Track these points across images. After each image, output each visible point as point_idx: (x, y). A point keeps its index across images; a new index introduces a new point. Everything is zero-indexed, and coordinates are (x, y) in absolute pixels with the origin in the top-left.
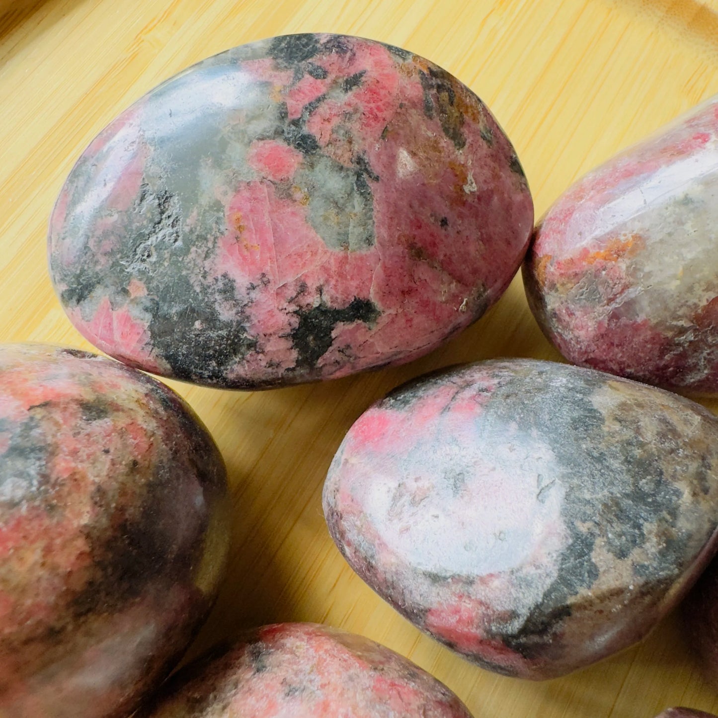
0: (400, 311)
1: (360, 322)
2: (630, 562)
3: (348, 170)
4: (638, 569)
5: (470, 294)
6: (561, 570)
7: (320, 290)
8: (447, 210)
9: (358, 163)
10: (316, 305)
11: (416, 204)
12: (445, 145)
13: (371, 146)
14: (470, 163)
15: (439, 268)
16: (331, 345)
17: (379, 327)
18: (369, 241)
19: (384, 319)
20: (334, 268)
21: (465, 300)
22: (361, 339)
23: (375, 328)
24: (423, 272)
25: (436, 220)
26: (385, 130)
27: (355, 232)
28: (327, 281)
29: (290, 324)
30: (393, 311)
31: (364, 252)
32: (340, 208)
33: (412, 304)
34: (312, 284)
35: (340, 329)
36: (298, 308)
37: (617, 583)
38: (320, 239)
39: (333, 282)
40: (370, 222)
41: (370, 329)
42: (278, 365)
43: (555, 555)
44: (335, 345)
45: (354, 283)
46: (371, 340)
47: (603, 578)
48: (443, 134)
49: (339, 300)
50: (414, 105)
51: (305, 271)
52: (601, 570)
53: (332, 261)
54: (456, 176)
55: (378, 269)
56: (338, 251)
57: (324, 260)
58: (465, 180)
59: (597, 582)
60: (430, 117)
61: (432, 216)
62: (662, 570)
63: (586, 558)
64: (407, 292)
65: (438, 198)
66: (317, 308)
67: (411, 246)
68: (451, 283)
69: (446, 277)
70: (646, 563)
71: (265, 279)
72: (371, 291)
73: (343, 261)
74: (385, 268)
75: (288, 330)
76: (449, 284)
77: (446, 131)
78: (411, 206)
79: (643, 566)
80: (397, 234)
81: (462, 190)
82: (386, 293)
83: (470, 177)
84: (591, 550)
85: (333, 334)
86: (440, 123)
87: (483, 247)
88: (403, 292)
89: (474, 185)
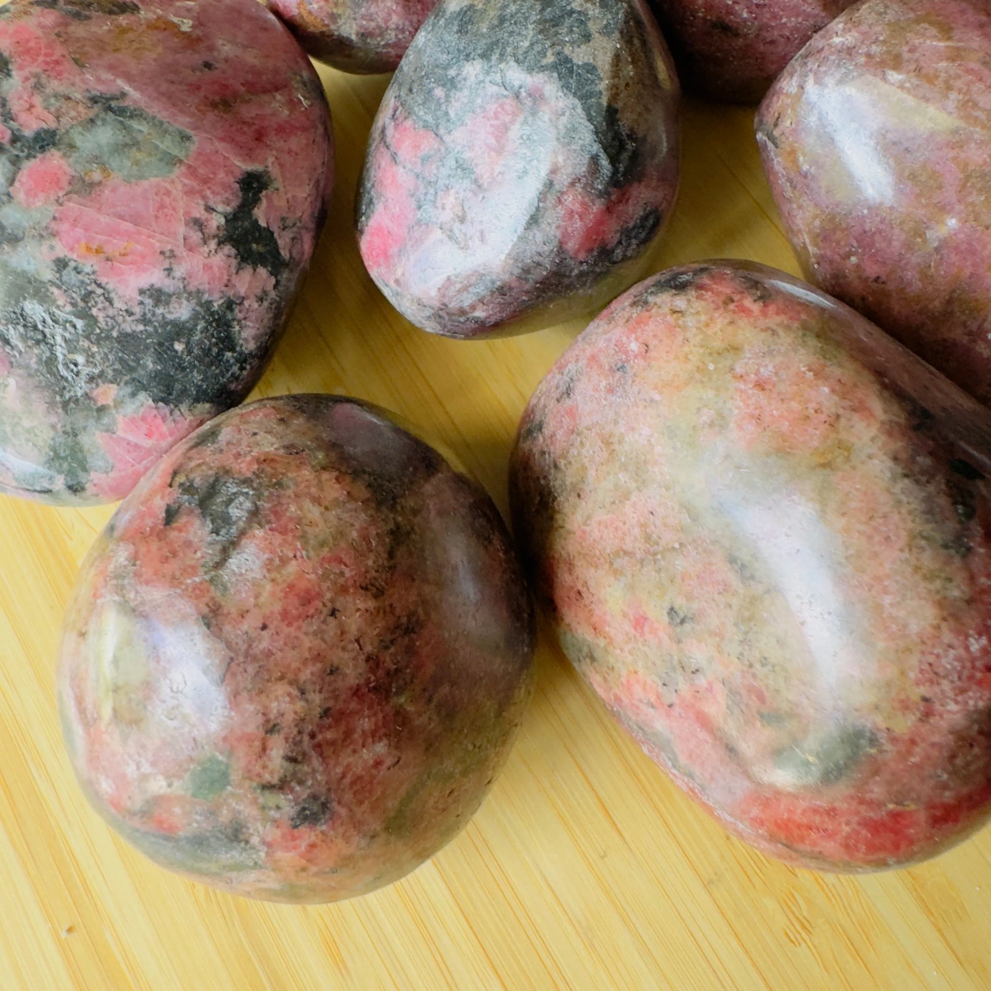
0: (274, 152)
1: (264, 193)
2: (597, 35)
3: (97, 116)
4: (606, 31)
5: (297, 89)
6: (575, 94)
7: (209, 209)
8: (196, 56)
9: (96, 102)
10: (223, 221)
11: (171, 77)
12: (126, 21)
13: (84, 81)
14: (160, 12)
15: (252, 97)
16: (272, 233)
17: (280, 179)
18: (185, 138)
19: (274, 171)
20: (194, 184)
21: (299, 96)
22: (283, 203)
23: (278, 184)
24: (248, 112)
25: (201, 71)
26: (76, 61)
27: (167, 144)
28: (204, 198)
29: (229, 256)
30: (271, 160)
31: (193, 148)
32: (136, 144)
33: (272, 138)
34: (199, 212)
35: (261, 214)
36: (216, 240)
37: (609, 54)
38: (156, 180)
39: (208, 193)
40: (165, 125)
41: (277, 189)
42: (265, 293)
43: (560, 94)
44: (275, 228)
45: (221, 175)
46: (289, 195)
47: (599, 64)
48: (114, 17)
49: (231, 197)
50: (66, 25)
51: (182, 212)
52: (591, 61)
53: (186, 181)
54: (165, 29)
55: (220, 145)
56: (178, 171)
57: (180, 187)
58: (176, 26)
59: (600, 71)
60: (88, 18)
61: (193, 71)
62: (617, 14)
63: (575, 68)
64: (260, 137)
65: (179, 56)
66: (227, 221)
67: (214, 105)
68: (274, 97)
69: (266, 98)
70: (605, 22)
71: (168, 254)
72: (238, 164)
73: (192, 171)
74: (222, 139)
75: (234, 262)
76: (275, 100)
77: (111, 12)
78: (172, 82)
79: (606, 27)
80: (193, 109)
81: (184, 33)
82: (249, 154)
83: (175, 20)
84: (571, 61)
85: (262, 223)
86: (100, 13)
87: (255, 51)
88: (257, 139)
89: (185, 21)
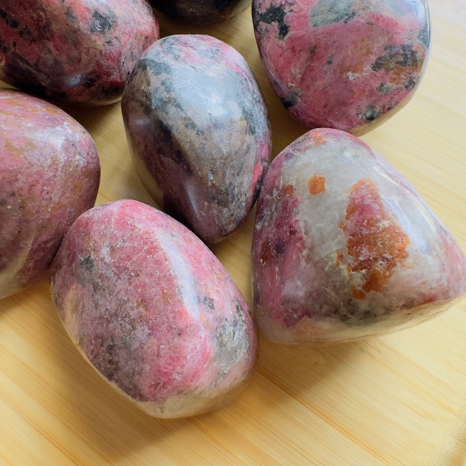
0: (285, 49)
1: (279, 32)
2: (159, 86)
3: (349, 10)
4: (157, 90)
5: (296, 88)
6: (161, 63)
7: (291, 11)
8: (336, 63)
9: (353, 13)
10: (285, 11)
11: (336, 44)
12: (371, 58)
13: (363, 18)
14: (364, 74)
15: (307, 65)
16: (268, 23)
17: (277, 42)
18: (315, 25)
19: (281, 42)
20: (301, 13)
21: (293, 85)
22: (271, 36)
23: (276, 40)
24: (304, 56)
25: (330, 57)
26: (372, 24)
27: (319, 19)
28: (295, 12)
29: (276, 4)
30: (284, 45)
31: (311, 25)
32: (330, 10)
33: (288, 54)
34: (293, 7)
35: (275, 24)
36: (283, 5)
37: (152, 82)
38: (314, 5)
39: (295, 15)
40: (325, 24)
41: (276, 38)
42: (260, 7)
43: (167, 62)
44: (269, 26)
45: (295, 23)
46: (271, 40)
47: (155, 77)
48: (377, 57)
49: (287, 19)
50: (390, 39)
51: (299, 3)
52: (158, 76)
53: (305, 12)
54: (356, 66)
55: (303, 32)
56: (310, 13)
57: (305, 9)
58: (354, 72)
59: (154, 75)
60: (385, 49)
61: (332, 54)
62: (155, 100)
63: (164, 71)
64: (293, 50)
65: (341, 57)
66: (283, 12)
67: (315, 47)
68: (301, 74)
69: (303, 70)
70: (158, 93)
72: (292, 32)
73: (305, 17)
74: (303, 36)
75: (274, 4)
76: (300, 73)
77: (380, 59)
78: (335, 42)
79: (157, 91)
80: (320, 37)
81: (349, 71)
82: (292, 39)
83: (356, 75)
84: (167, 73)
85: (273, 23)
86: (383, 55)
87: (321, 89)
88: (293, 47)
89: (353, 78)
